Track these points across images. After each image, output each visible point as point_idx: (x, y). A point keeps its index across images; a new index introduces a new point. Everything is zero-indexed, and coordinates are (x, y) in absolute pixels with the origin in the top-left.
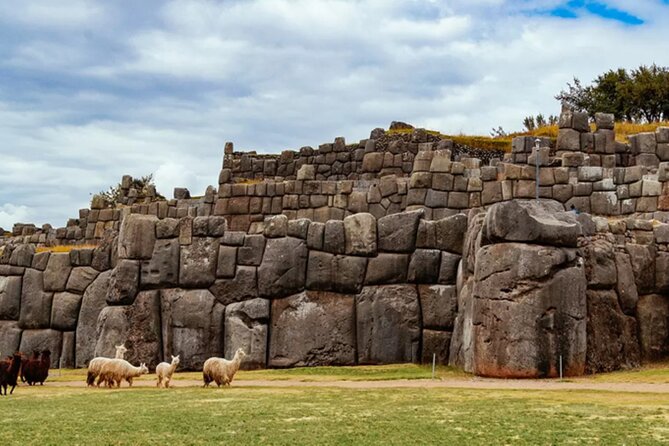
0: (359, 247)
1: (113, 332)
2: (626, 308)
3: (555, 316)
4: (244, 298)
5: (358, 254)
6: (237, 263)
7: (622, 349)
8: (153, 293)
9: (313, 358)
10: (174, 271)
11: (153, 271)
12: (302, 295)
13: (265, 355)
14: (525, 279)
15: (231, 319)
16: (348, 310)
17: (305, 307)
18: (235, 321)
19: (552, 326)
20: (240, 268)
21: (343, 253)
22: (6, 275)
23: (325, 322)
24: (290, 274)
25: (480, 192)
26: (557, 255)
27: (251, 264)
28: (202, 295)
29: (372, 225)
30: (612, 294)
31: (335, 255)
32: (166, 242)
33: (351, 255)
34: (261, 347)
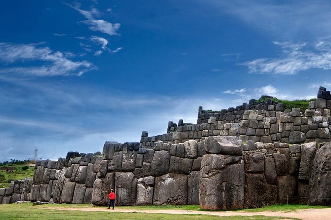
0: (190, 154)
1: (97, 189)
2: (269, 182)
3: (226, 184)
4: (145, 176)
5: (189, 158)
6: (143, 162)
7: (265, 199)
8: (112, 173)
9: (170, 202)
10: (120, 165)
11: (112, 165)
12: (167, 175)
13: (152, 200)
14: (214, 169)
15: (139, 185)
16: (185, 181)
17: (168, 180)
18: (141, 185)
19: (224, 189)
20: (144, 163)
21: (184, 157)
22: (82, 166)
23: (175, 187)
24: (162, 166)
25: (269, 128)
26: (229, 158)
27: (148, 162)
28: (129, 174)
29: (195, 145)
30: (262, 175)
31: (181, 158)
32: (118, 153)
33: (186, 158)
34: (150, 196)
